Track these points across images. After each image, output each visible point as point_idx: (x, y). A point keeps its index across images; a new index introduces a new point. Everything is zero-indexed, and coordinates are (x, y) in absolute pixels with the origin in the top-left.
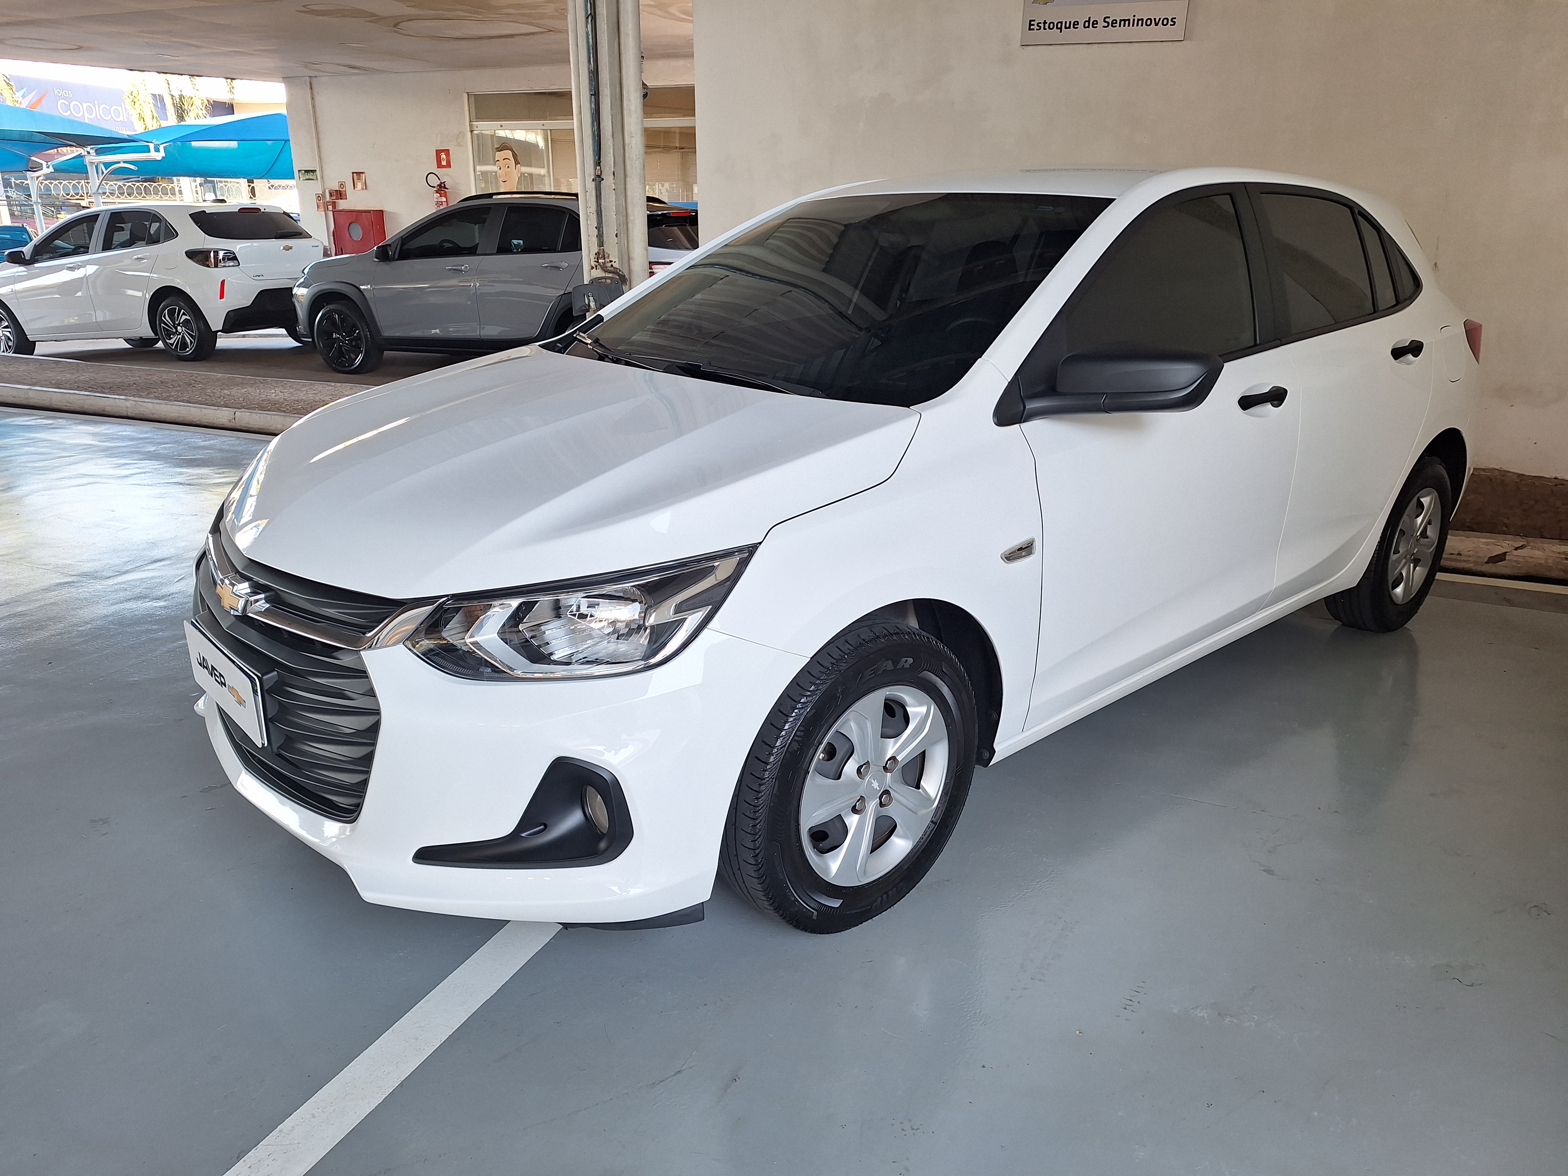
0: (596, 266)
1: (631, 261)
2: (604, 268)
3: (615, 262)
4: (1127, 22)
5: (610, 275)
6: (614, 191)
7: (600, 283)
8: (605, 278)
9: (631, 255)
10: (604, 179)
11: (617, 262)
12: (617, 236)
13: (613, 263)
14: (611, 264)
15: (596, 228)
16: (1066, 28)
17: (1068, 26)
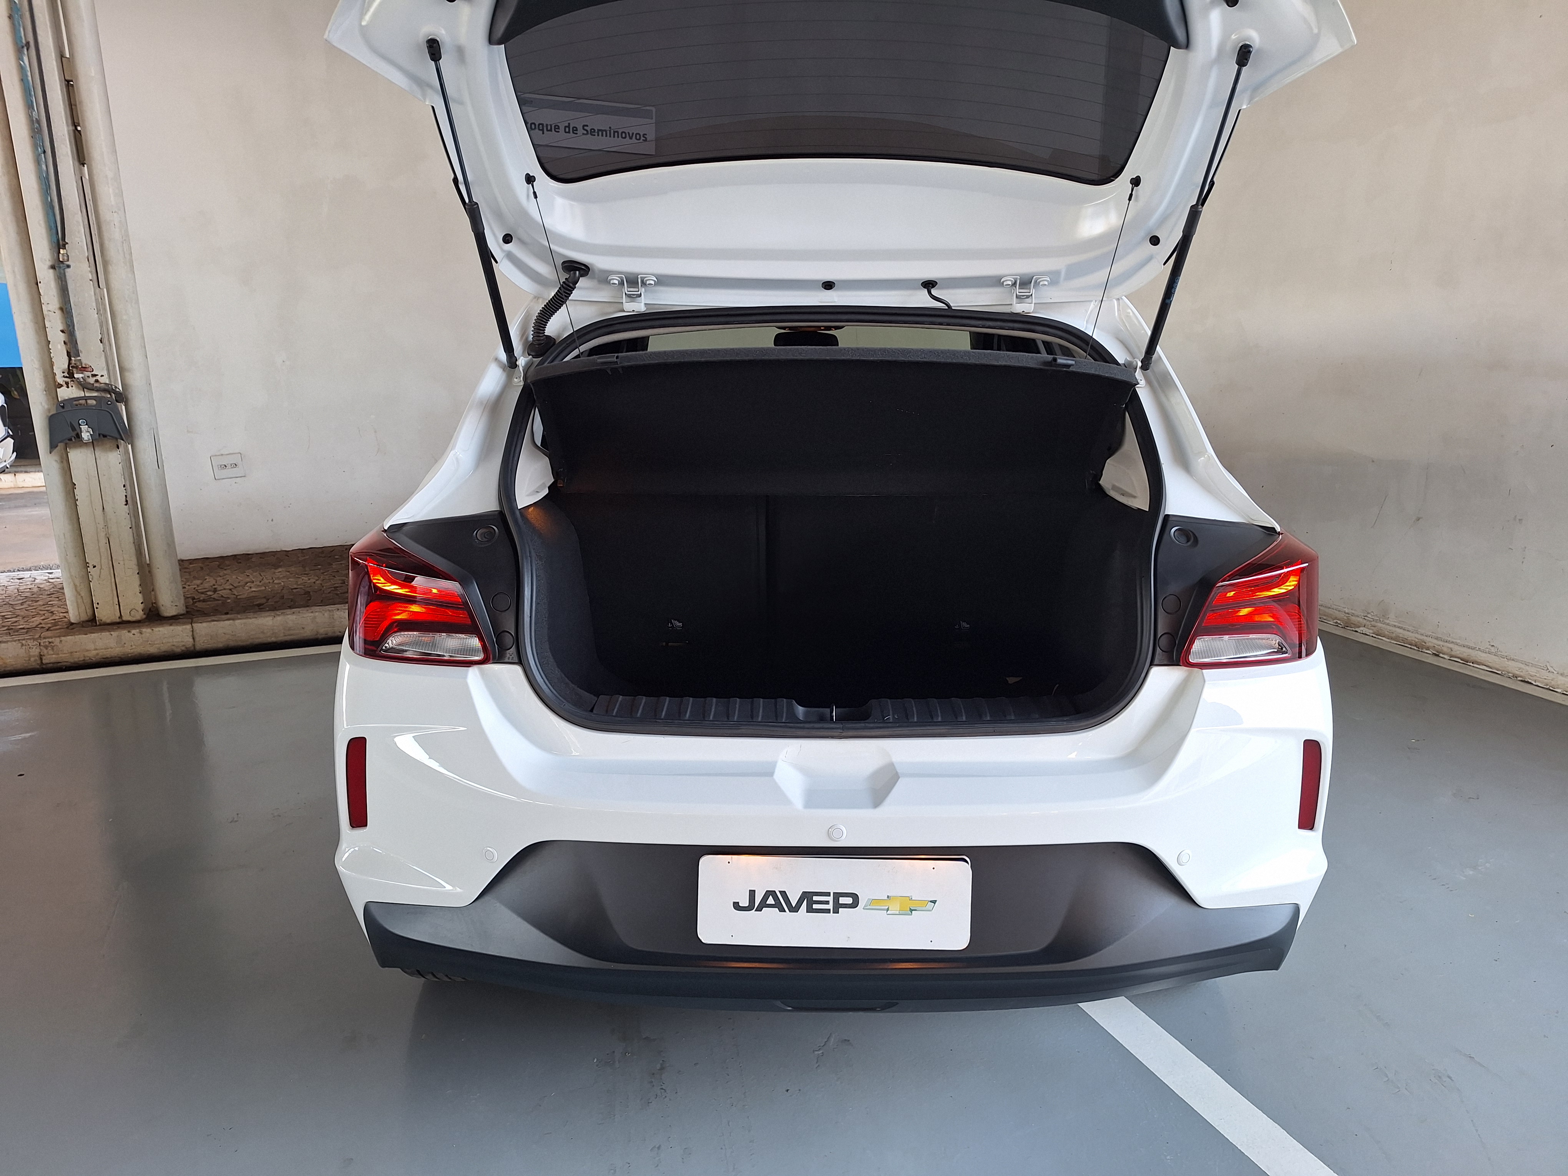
0: (67, 383)
1: (127, 374)
2: (84, 386)
3: (102, 376)
4: (604, 133)
5: (95, 394)
6: (91, 282)
7: (76, 405)
8: (86, 398)
9: (127, 365)
10: (72, 266)
11: (106, 376)
12: (101, 342)
13: (98, 378)
14: (95, 378)
15: (62, 331)
16: (547, 130)
17: (549, 128)
